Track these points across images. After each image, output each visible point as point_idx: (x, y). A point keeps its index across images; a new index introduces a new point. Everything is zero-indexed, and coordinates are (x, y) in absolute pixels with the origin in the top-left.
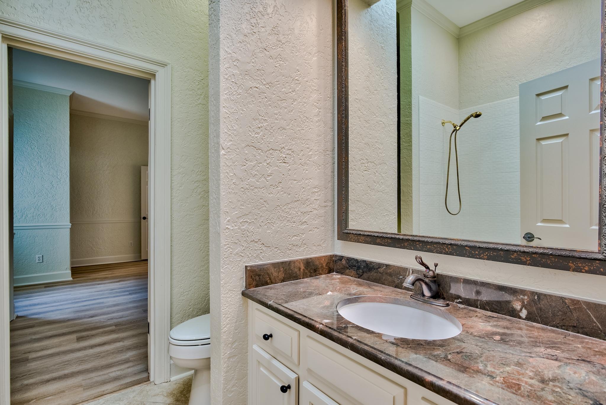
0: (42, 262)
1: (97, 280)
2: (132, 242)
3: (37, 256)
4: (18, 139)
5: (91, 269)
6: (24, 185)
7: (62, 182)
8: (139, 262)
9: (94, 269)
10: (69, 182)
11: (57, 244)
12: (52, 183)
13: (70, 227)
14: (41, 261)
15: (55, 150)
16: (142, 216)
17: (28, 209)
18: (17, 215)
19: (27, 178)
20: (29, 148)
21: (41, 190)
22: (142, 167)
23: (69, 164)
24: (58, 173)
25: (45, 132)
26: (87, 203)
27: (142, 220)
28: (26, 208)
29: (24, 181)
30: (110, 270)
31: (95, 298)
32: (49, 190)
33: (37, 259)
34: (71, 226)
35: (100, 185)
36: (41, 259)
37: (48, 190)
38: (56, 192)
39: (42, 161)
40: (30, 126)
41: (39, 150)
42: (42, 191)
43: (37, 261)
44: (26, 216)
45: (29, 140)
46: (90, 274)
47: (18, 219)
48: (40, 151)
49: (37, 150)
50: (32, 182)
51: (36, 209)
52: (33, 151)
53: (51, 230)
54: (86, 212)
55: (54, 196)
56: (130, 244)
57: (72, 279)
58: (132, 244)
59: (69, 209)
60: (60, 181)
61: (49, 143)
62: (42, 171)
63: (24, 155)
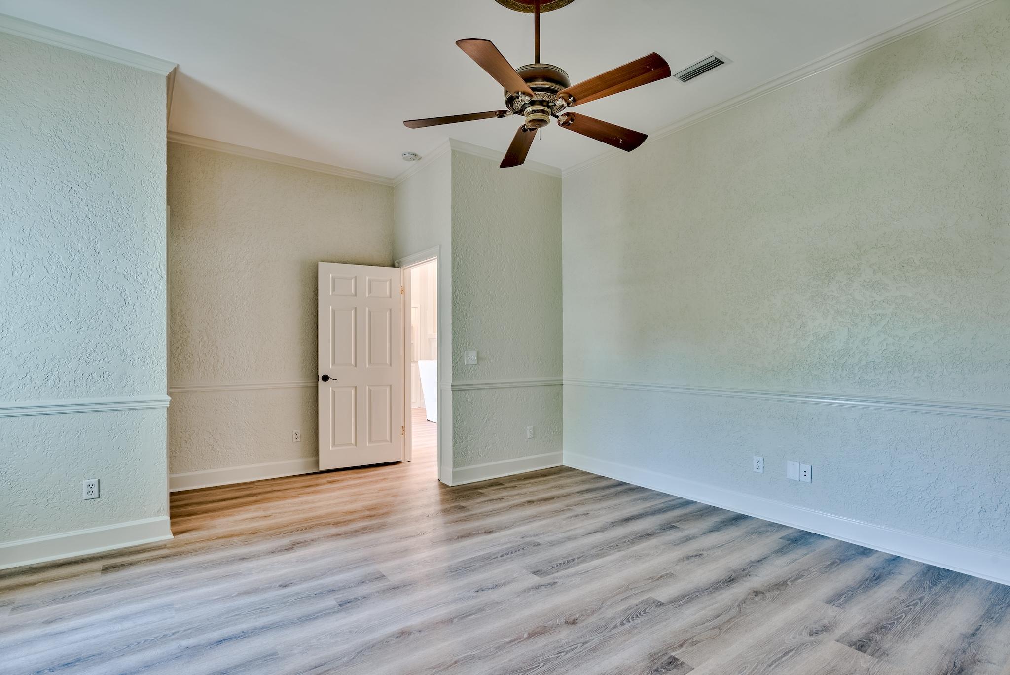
0: (99, 498)
1: (235, 539)
2: (298, 431)
3: (84, 482)
4: (37, 180)
5: (214, 498)
6: (51, 298)
7: (148, 291)
8: (314, 476)
9: (219, 501)
10: (165, 292)
11: (136, 450)
12: (123, 293)
13: (167, 404)
14: (95, 495)
15: (130, 209)
16: (321, 375)
17: (61, 360)
18: (33, 377)
19: (60, 279)
20: (64, 202)
21: (95, 311)
22: (319, 263)
23: (165, 247)
24: (138, 270)
25: (105, 163)
26: (202, 346)
27: (321, 382)
28: (58, 357)
29: (53, 289)
30: (256, 502)
31: (244, 626)
32: (115, 311)
33: (85, 490)
34: (170, 402)
35: (231, 305)
36: (95, 489)
37: (112, 311)
38: (135, 315)
39: (98, 237)
40: (68, 147)
41: (91, 209)
42: (99, 313)
43: (85, 496)
44: (58, 380)
45: (65, 182)
46: (213, 518)
47: (36, 388)
48: (94, 212)
49: (86, 208)
50: (72, 291)
51: (82, 361)
52: (75, 211)
53: (119, 413)
54: (200, 364)
55: (127, 328)
56: (294, 436)
57: (171, 537)
58: (299, 436)
59: (166, 359)
60: (143, 289)
61: (115, 192)
62: (98, 262)
63: (51, 221)
